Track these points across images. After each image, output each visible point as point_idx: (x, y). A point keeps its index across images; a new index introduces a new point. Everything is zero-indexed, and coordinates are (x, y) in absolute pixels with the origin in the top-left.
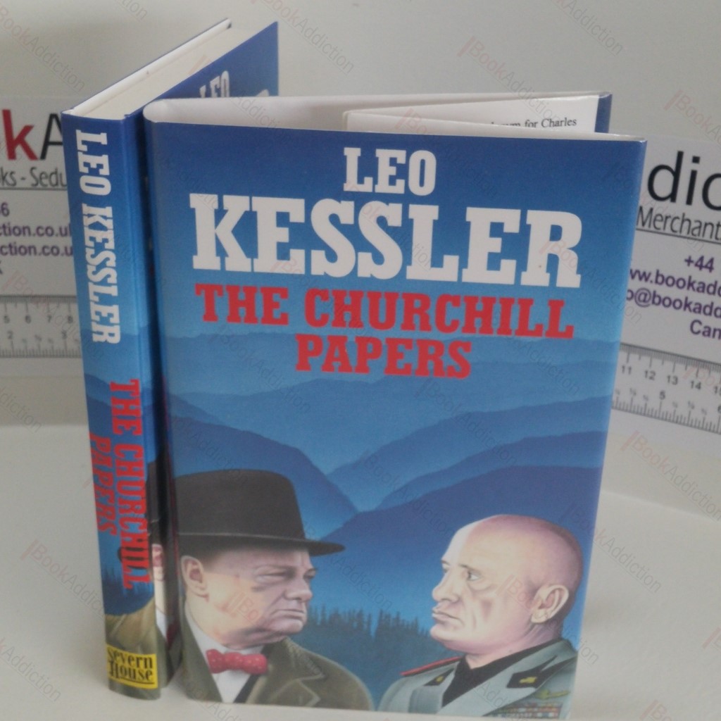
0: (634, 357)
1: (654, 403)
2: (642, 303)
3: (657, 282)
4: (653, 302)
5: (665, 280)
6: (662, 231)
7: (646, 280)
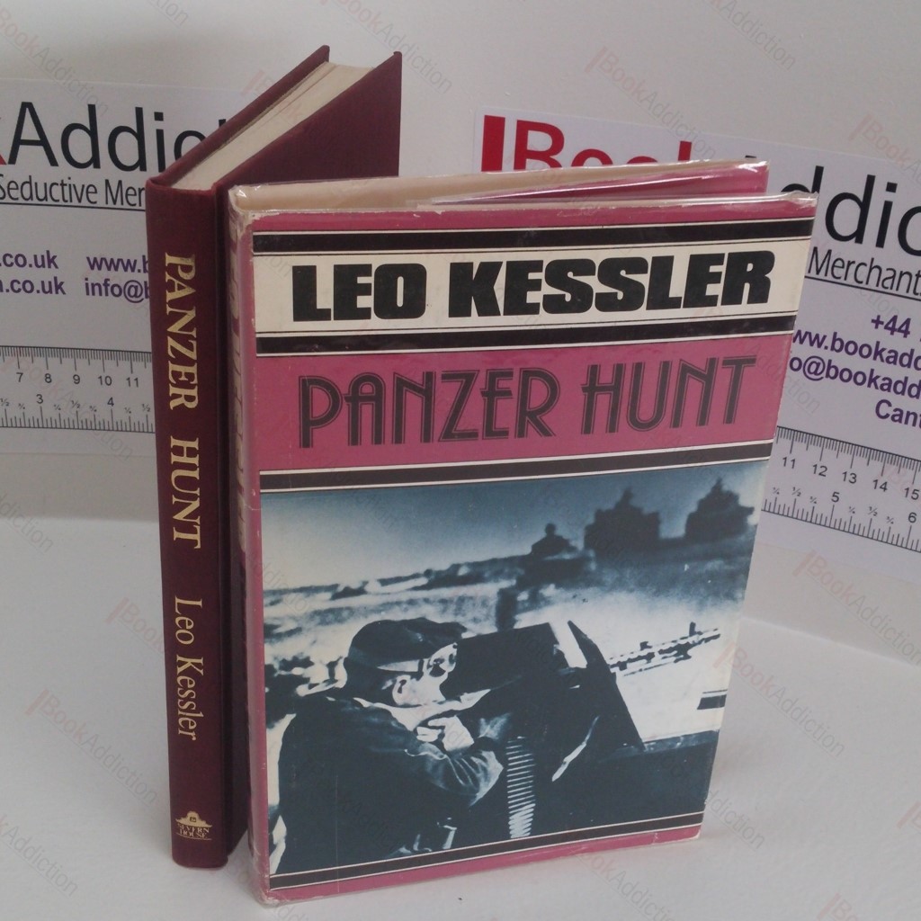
0: (799, 447)
1: (824, 508)
2: (813, 376)
3: (833, 348)
4: (828, 375)
5: (844, 347)
6: (842, 281)
7: (819, 345)
